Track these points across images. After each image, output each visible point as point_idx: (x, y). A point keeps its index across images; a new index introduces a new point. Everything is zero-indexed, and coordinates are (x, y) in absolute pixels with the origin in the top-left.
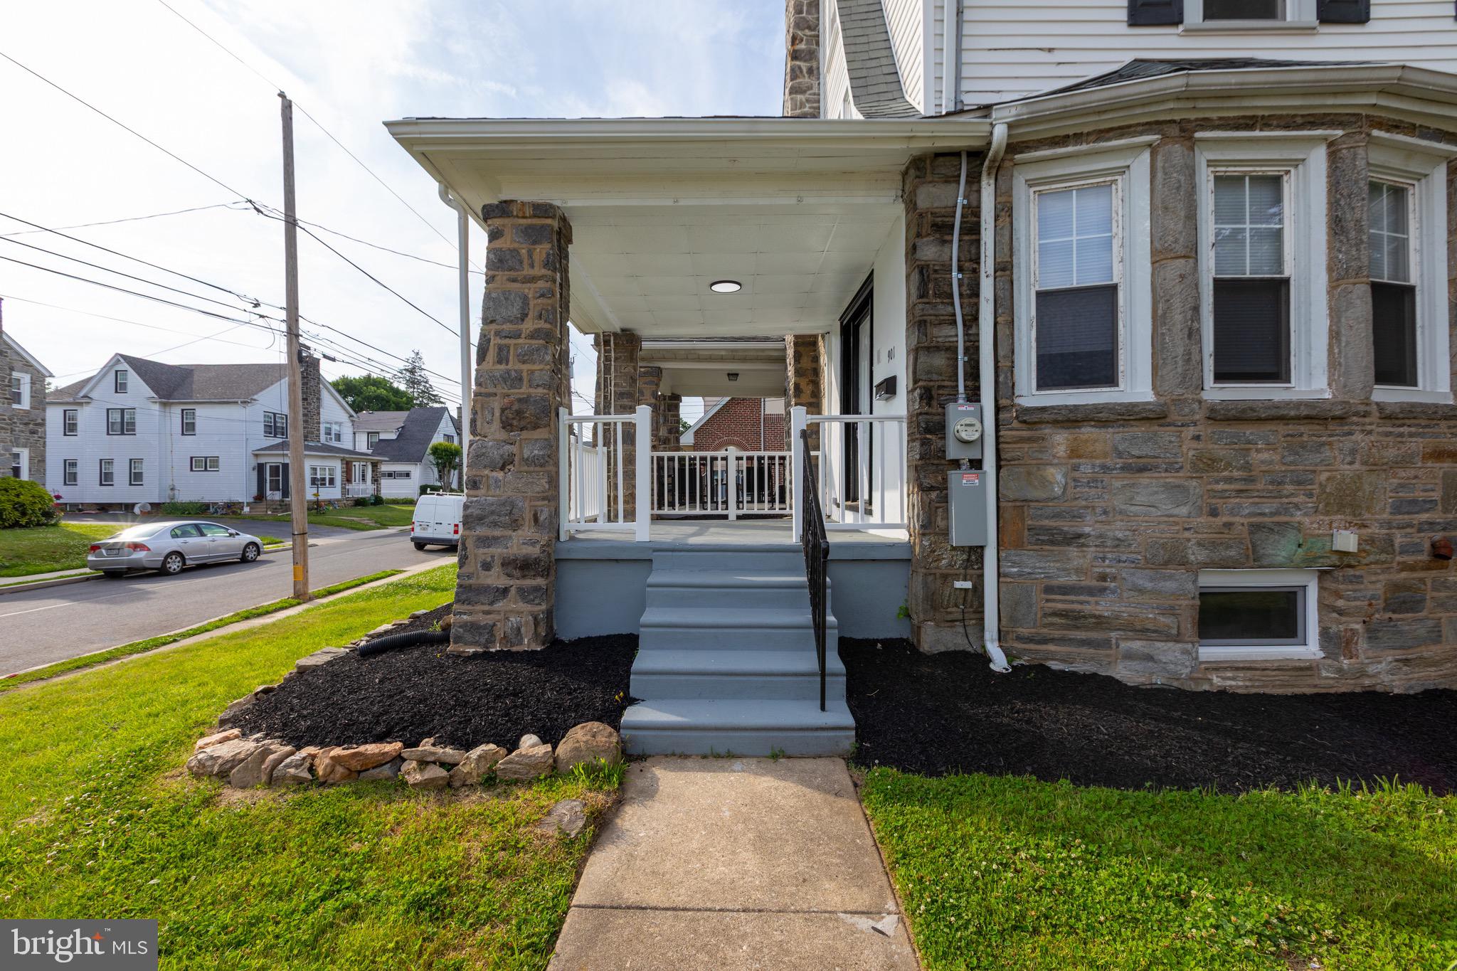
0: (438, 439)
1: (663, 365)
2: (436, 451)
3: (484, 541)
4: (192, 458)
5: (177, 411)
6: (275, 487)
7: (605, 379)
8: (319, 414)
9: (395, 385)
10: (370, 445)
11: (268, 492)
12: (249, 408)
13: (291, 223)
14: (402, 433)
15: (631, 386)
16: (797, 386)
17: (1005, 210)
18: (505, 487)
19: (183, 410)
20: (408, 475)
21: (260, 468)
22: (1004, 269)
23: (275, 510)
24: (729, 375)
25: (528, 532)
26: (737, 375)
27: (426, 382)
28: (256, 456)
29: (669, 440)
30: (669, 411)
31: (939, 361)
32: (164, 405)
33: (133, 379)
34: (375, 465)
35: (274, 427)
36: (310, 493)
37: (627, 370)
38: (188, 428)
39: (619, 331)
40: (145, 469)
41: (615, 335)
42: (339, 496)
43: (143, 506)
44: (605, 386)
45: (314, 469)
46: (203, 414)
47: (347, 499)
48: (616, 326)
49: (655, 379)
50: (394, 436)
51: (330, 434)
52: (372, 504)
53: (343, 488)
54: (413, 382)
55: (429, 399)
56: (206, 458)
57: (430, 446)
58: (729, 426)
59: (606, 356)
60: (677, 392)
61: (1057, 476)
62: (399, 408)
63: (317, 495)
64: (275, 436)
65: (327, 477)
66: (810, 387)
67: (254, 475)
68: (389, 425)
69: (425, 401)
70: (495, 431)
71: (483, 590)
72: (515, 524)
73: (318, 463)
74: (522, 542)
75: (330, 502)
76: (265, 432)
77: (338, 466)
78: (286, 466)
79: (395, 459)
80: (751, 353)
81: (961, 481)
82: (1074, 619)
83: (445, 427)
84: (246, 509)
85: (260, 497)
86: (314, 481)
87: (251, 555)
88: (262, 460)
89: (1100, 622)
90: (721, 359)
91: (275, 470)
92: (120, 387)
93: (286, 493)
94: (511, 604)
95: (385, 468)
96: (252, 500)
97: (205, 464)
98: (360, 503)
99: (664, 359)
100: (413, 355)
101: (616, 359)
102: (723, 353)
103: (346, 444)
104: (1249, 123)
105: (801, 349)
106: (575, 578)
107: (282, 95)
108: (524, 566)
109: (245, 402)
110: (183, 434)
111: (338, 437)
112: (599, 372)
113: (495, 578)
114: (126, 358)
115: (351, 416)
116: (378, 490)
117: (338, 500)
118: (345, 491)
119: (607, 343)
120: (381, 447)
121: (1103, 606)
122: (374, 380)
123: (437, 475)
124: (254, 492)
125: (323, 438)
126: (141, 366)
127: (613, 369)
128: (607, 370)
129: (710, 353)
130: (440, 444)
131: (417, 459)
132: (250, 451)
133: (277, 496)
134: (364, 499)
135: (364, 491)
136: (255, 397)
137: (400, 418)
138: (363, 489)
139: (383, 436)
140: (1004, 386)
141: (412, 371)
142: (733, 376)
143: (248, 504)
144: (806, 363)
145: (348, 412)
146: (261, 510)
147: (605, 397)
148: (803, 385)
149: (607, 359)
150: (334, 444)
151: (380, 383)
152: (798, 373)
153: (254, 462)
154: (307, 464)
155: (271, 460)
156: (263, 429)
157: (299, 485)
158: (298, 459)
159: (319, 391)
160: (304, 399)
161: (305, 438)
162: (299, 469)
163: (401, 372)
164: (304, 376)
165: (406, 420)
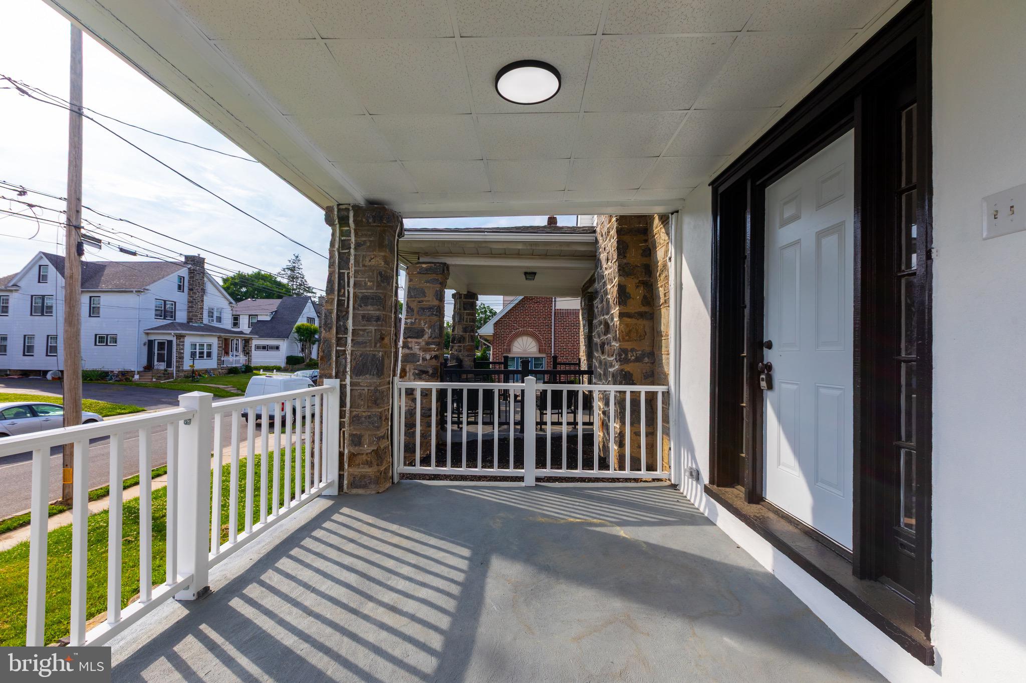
0: (302, 321)
1: (450, 261)
2: (299, 330)
4: (96, 335)
5: (86, 297)
6: (161, 359)
7: (341, 276)
8: (203, 301)
9: (279, 279)
10: (251, 324)
11: (156, 363)
12: (142, 296)
13: (77, 112)
14: (276, 315)
15: (379, 286)
16: (622, 289)
19: (91, 297)
20: (277, 348)
21: (150, 343)
23: (159, 378)
24: (526, 273)
26: (535, 274)
27: (303, 278)
28: (147, 334)
29: (464, 338)
30: (465, 309)
33: (52, 272)
34: (247, 341)
35: (165, 311)
36: (187, 365)
37: (373, 262)
38: (94, 311)
39: (362, 203)
40: (59, 343)
41: (357, 208)
42: (215, 366)
43: (55, 373)
44: (341, 286)
45: (194, 345)
46: (105, 300)
47: (222, 369)
48: (359, 196)
49: (440, 277)
50: (268, 318)
51: (212, 317)
52: (243, 372)
53: (218, 360)
54: (292, 278)
55: (305, 290)
56: (107, 335)
57: (296, 326)
58: (524, 318)
59: (341, 241)
60: (474, 290)
62: (269, 295)
63: (192, 366)
64: (164, 319)
65: (205, 351)
66: (641, 290)
67: (145, 349)
68: (265, 309)
69: (301, 291)
73: (198, 340)
75: (207, 371)
76: (156, 315)
77: (214, 342)
78: (170, 342)
79: (268, 336)
80: (554, 248)
83: (309, 311)
84: (137, 377)
85: (149, 367)
86: (193, 355)
88: (152, 338)
90: (518, 255)
91: (161, 345)
92: (42, 278)
93: (169, 365)
95: (260, 343)
96: (142, 369)
97: (106, 340)
98: (233, 371)
99: (450, 254)
100: (294, 258)
101: (358, 246)
102: (520, 247)
103: (227, 323)
105: (627, 238)
109: (139, 291)
110: (90, 316)
111: (219, 319)
112: (331, 265)
114: (47, 255)
115: (231, 303)
116: (249, 360)
117: (213, 369)
118: (221, 363)
119: (343, 221)
120: (259, 328)
122: (262, 275)
123: (300, 349)
124: (144, 362)
125: (206, 320)
126: (59, 262)
127: (352, 261)
128: (343, 261)
129: (505, 246)
130: (303, 325)
131: (284, 335)
132: (142, 330)
133: (162, 366)
134: (236, 368)
135: (238, 361)
136: (147, 287)
137: (273, 304)
138: (236, 359)
139: (260, 318)
141: (292, 269)
142: (530, 275)
143: (139, 373)
144: (634, 257)
145: (228, 300)
146: (148, 378)
147: (340, 303)
148: (631, 287)
149: (344, 245)
150: (215, 324)
151: (267, 278)
152: (624, 270)
153: (145, 339)
154: (188, 341)
155: (159, 338)
156: (153, 312)
157: (181, 358)
158: (180, 337)
159: (203, 283)
160: (190, 290)
161: (190, 320)
162: (181, 345)
163: (284, 270)
164: (191, 272)
165: (279, 306)
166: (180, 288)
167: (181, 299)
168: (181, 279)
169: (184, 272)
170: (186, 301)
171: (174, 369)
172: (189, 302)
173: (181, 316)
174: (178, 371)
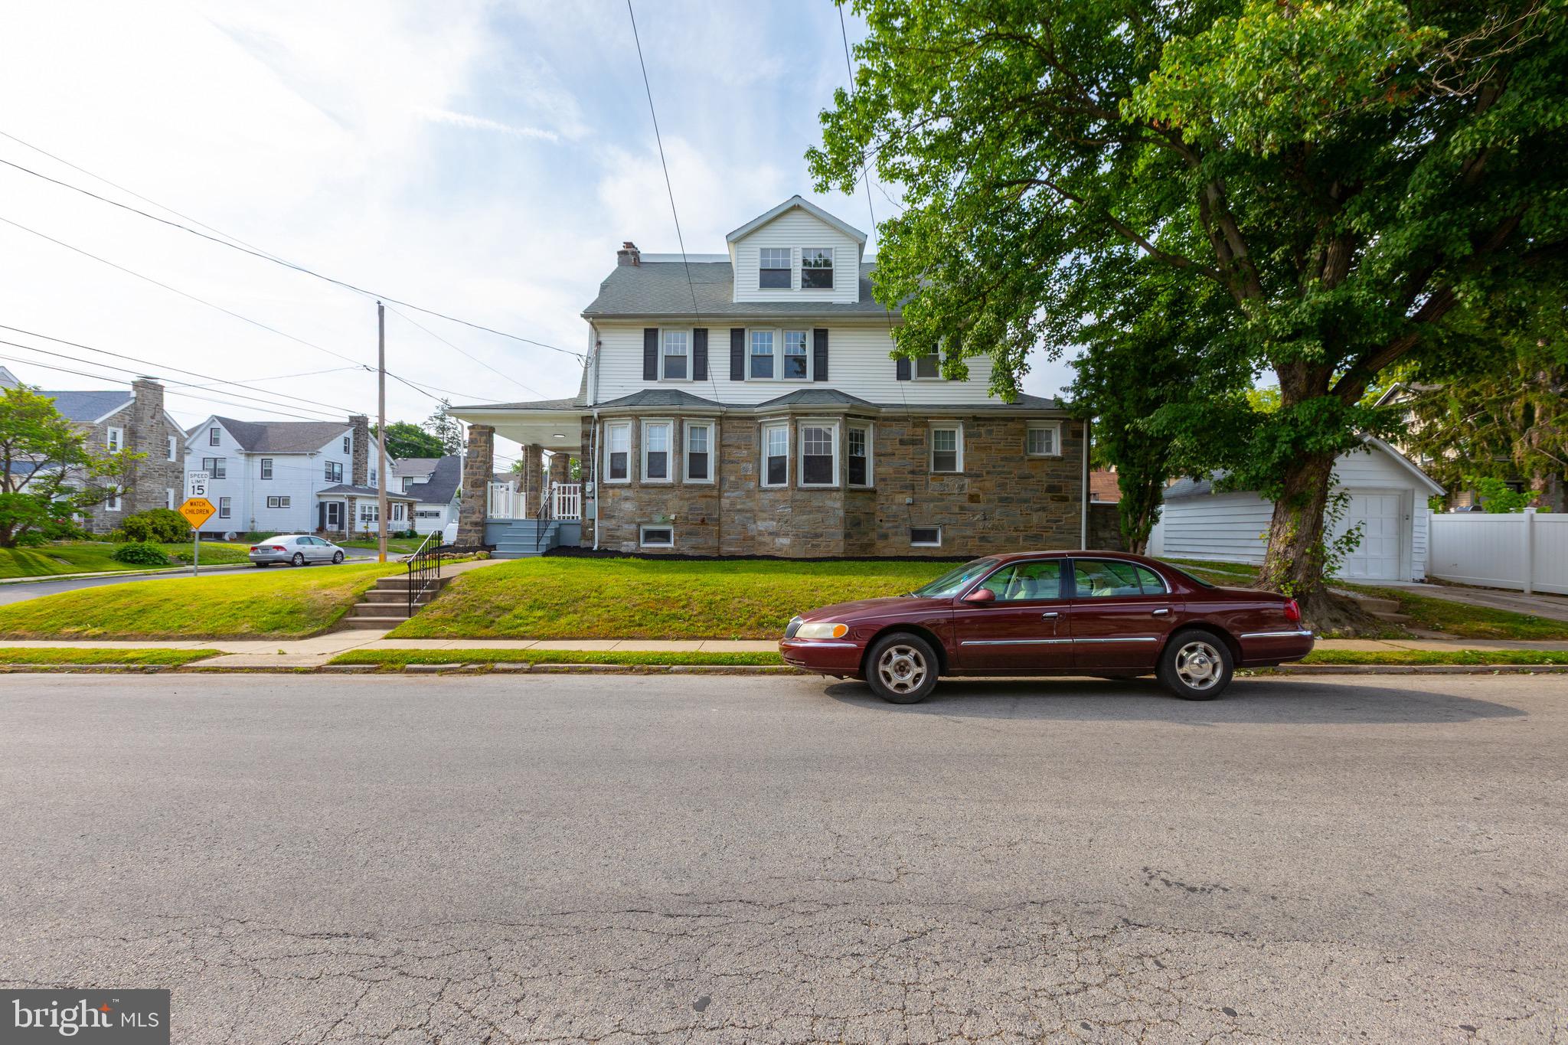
3: (466, 517)
4: (269, 497)
5: (257, 461)
6: (333, 520)
8: (366, 463)
9: (426, 432)
10: (405, 488)
11: (328, 526)
12: (315, 459)
13: (382, 372)
14: (433, 478)
17: (602, 432)
18: (472, 503)
19: (262, 460)
20: (437, 514)
21: (322, 506)
22: (601, 448)
25: (477, 515)
27: (455, 428)
28: (319, 496)
31: (586, 471)
32: (248, 455)
33: (225, 435)
34: (411, 505)
35: (333, 473)
36: (360, 527)
38: (267, 474)
40: (232, 506)
42: (382, 529)
43: (232, 534)
45: (363, 508)
46: (279, 463)
47: (388, 532)
50: (426, 481)
51: (375, 479)
52: (408, 537)
54: (442, 429)
56: (280, 497)
57: (457, 490)
61: (610, 500)
62: (430, 455)
63: (366, 527)
64: (333, 481)
65: (374, 514)
67: (317, 511)
68: (422, 470)
69: (452, 445)
70: (469, 487)
71: (464, 530)
72: (474, 513)
73: (367, 503)
74: (476, 518)
75: (375, 534)
76: (325, 477)
78: (342, 505)
79: (428, 501)
81: (589, 502)
82: (612, 537)
85: (322, 529)
86: (363, 517)
87: (338, 559)
88: (323, 500)
89: (618, 537)
91: (333, 508)
92: (214, 441)
93: (341, 526)
94: (472, 534)
95: (419, 508)
96: (315, 531)
97: (279, 502)
98: (398, 536)
104: (652, 415)
106: (491, 529)
107: (379, 303)
108: (476, 524)
109: (311, 454)
110: (262, 478)
113: (468, 527)
114: (219, 418)
115: (391, 462)
116: (413, 526)
117: (381, 533)
118: (386, 526)
120: (414, 490)
121: (618, 533)
122: (406, 427)
124: (317, 524)
125: (370, 482)
126: (231, 425)
131: (445, 501)
132: (314, 492)
133: (335, 528)
134: (401, 532)
136: (319, 450)
137: (430, 464)
138: (402, 525)
139: (416, 481)
140: (601, 478)
141: (442, 418)
145: (387, 459)
150: (378, 487)
151: (412, 430)
153: (317, 501)
154: (359, 503)
155: (330, 500)
156: (324, 475)
157: (352, 519)
158: (352, 499)
159: (367, 445)
160: (355, 451)
161: (355, 482)
162: (352, 507)
163: (431, 419)
164: (356, 433)
165: (438, 466)
166: (346, 450)
167: (347, 460)
168: (346, 440)
169: (349, 433)
170: (351, 462)
171: (346, 531)
172: (354, 464)
173: (347, 479)
174: (350, 532)
